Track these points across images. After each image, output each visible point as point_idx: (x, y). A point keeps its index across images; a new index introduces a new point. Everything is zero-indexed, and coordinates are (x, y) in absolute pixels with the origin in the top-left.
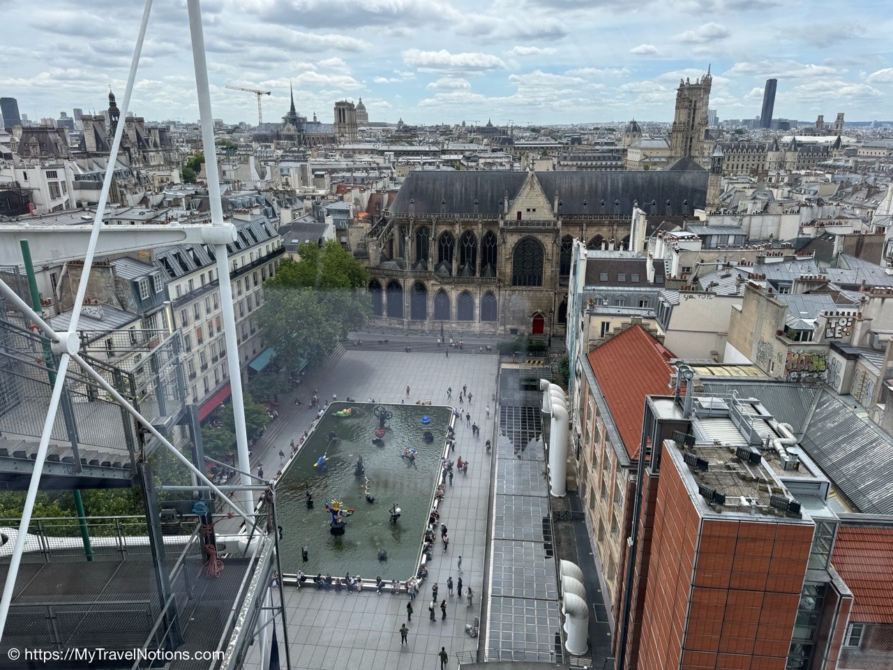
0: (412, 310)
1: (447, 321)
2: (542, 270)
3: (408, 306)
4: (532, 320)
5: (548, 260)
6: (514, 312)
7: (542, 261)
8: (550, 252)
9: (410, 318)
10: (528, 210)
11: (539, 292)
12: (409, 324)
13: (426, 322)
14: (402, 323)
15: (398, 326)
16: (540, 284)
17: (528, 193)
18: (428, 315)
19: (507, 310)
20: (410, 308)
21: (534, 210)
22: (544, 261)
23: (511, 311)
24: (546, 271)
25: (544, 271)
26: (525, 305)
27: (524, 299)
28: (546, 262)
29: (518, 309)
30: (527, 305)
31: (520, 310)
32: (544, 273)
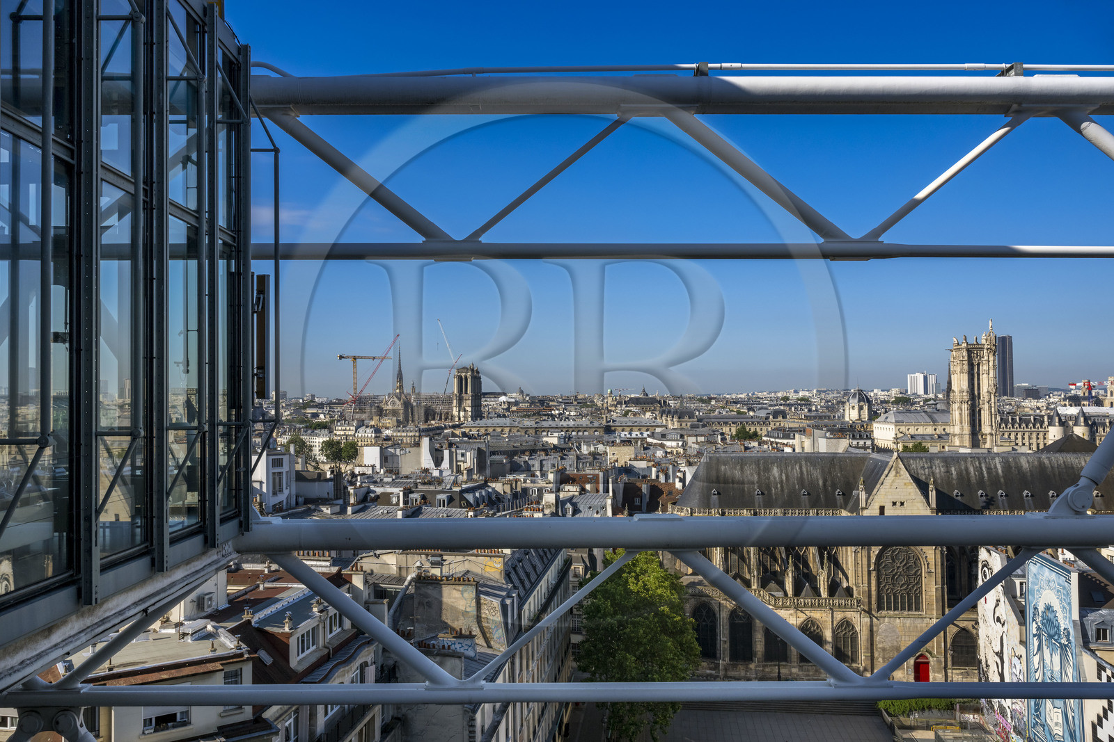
0: (731, 646)
1: (784, 663)
2: (921, 588)
3: (725, 642)
4: (912, 662)
5: (930, 572)
6: (884, 649)
7: (921, 575)
8: (932, 563)
9: (727, 659)
10: (894, 504)
11: (920, 620)
12: (726, 670)
13: (752, 666)
14: (717, 667)
15: (709, 672)
16: (918, 609)
17: (893, 481)
18: (756, 654)
20: (728, 644)
21: (902, 504)
22: (923, 575)
23: (880, 648)
24: (927, 589)
25: (924, 590)
26: (900, 639)
27: (897, 630)
28: (926, 576)
29: (890, 645)
30: (903, 639)
31: (892, 646)
32: (924, 593)
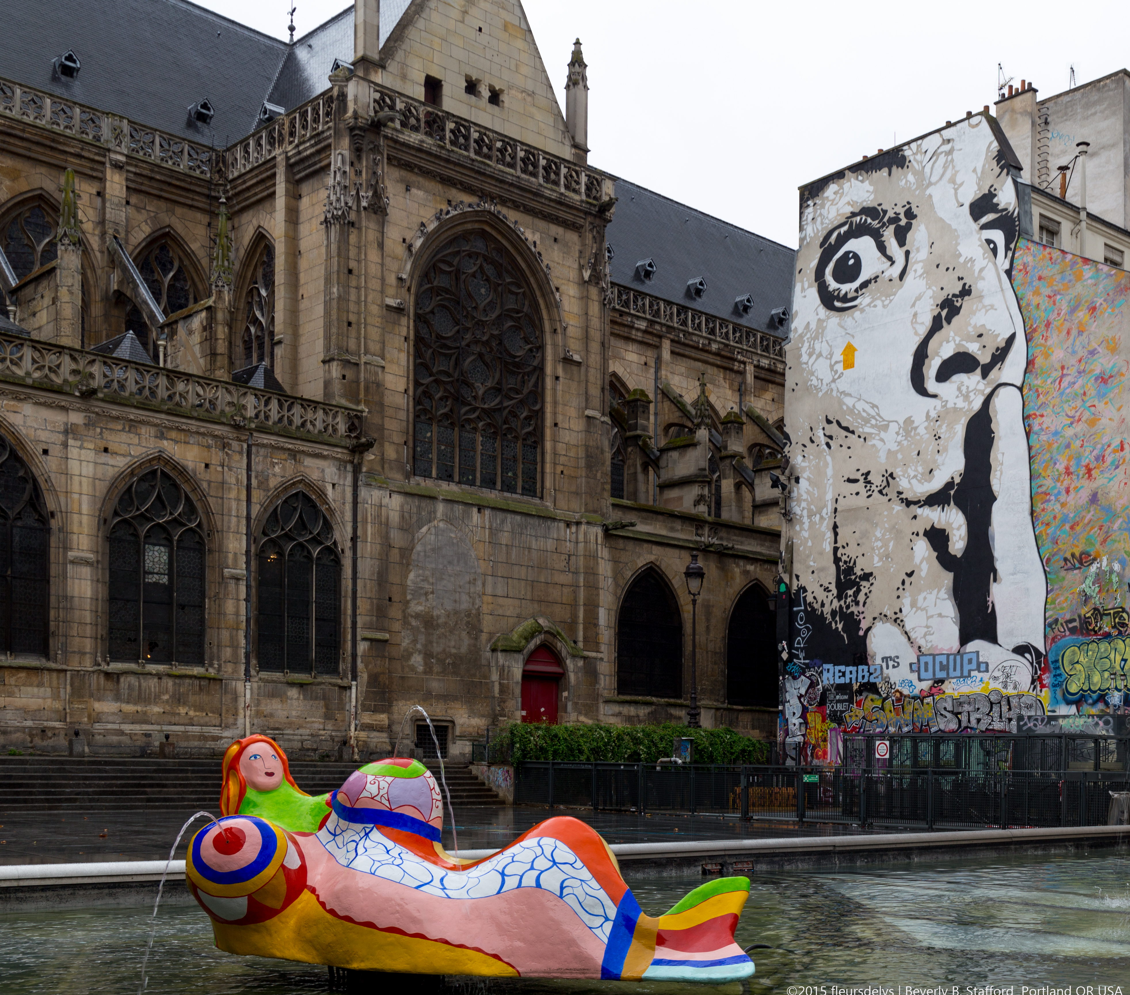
2: (542, 410)
4: (517, 672)
5: (567, 361)
6: (430, 622)
7: (541, 369)
8: (574, 330)
10: (472, 87)
11: (539, 526)
19: (395, 612)
21: (495, 98)
22: (549, 369)
23: (417, 616)
24: (560, 419)
25: (549, 422)
26: (479, 588)
27: (473, 554)
28: (560, 372)
29: (449, 606)
30: (489, 590)
31: (456, 612)
32: (548, 432)
